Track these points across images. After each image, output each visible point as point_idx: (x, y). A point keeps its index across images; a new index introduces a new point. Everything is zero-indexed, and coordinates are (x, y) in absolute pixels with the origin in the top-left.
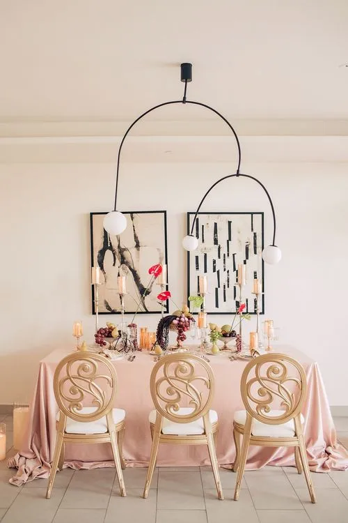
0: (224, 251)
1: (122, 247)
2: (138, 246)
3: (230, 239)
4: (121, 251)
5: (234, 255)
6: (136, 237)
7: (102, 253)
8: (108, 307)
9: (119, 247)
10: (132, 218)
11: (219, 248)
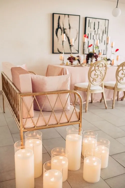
0: (96, 32)
1: (64, 28)
2: (70, 28)
3: (98, 28)
4: (64, 29)
5: (99, 34)
6: (69, 25)
7: (57, 30)
8: (59, 51)
9: (63, 28)
10: (68, 17)
11: (95, 31)
